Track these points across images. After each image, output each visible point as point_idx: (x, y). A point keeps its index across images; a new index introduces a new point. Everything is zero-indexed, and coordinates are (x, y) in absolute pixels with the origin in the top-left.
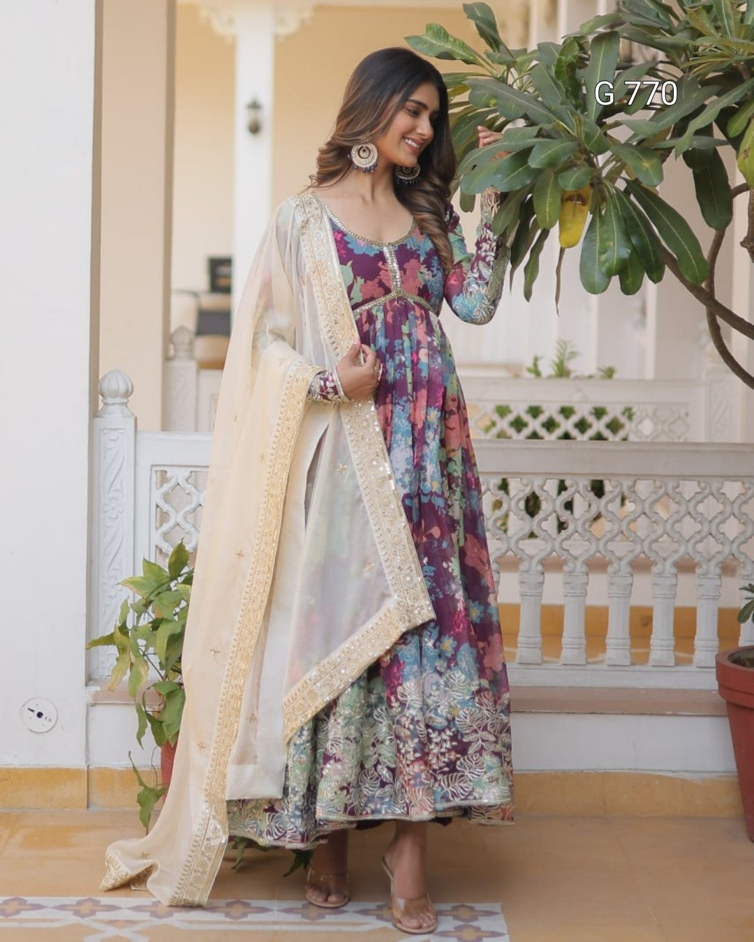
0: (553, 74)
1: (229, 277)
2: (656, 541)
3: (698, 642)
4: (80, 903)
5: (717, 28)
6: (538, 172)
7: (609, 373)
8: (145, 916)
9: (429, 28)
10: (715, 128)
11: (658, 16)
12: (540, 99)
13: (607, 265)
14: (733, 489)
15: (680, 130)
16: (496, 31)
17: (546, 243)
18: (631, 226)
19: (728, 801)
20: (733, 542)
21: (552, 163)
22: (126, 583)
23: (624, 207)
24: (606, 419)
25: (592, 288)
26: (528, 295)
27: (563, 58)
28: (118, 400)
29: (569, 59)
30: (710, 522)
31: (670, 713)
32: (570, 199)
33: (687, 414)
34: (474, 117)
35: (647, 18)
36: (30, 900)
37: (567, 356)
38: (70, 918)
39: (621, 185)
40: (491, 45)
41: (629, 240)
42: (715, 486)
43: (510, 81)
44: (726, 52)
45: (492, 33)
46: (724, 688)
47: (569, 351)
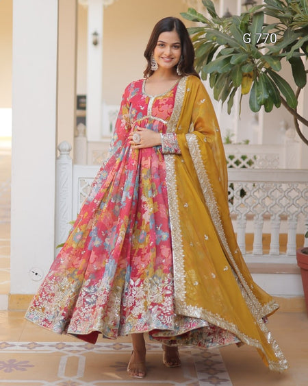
0: (239, 28)
1: (85, 103)
2: (272, 207)
3: (288, 245)
4: (58, 344)
5: (302, 10)
6: (233, 65)
7: (247, 142)
8: (83, 349)
9: (189, 9)
10: (300, 49)
11: (277, 5)
12: (233, 37)
13: (260, 101)
14: (301, 187)
15: (288, 49)
16: (214, 11)
17: (237, 92)
18: (269, 86)
19: (300, 306)
20: (302, 207)
21: (239, 63)
22: (70, 223)
24: (247, 160)
25: (254, 110)
26: (229, 113)
27: (243, 22)
28: (65, 153)
29: (245, 22)
30: (293, 199)
31: (278, 273)
32: (246, 76)
33: (278, 158)
34: (206, 44)
35: (274, 7)
36: (39, 343)
37: (230, 135)
38: (55, 350)
39: (263, 70)
40: (213, 16)
41: (268, 92)
42: (295, 185)
43: (220, 30)
44: (306, 20)
46: (299, 262)
47: (231, 133)
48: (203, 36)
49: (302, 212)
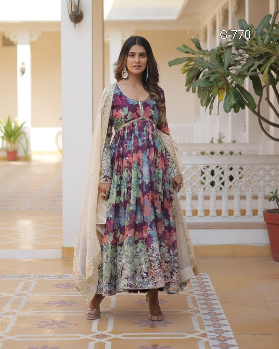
0: (215, 57)
3: (259, 209)
5: (257, 44)
6: (212, 82)
7: (234, 142)
9: (183, 45)
10: (257, 69)
11: (242, 41)
12: (212, 63)
13: (230, 105)
15: (248, 71)
16: (200, 46)
17: (215, 100)
18: (236, 95)
19: (268, 251)
20: (267, 182)
21: (215, 80)
23: (234, 90)
24: (234, 155)
25: (226, 111)
26: (210, 114)
27: (218, 53)
29: (219, 53)
30: (261, 176)
31: (251, 228)
32: (220, 89)
33: (257, 153)
34: (195, 68)
35: (239, 42)
37: (222, 137)
39: (234, 85)
40: (199, 49)
41: (236, 99)
42: (262, 166)
43: (204, 59)
44: (259, 51)
45: (199, 46)
46: (266, 219)
47: (222, 136)
48: (192, 63)
49: (268, 185)
